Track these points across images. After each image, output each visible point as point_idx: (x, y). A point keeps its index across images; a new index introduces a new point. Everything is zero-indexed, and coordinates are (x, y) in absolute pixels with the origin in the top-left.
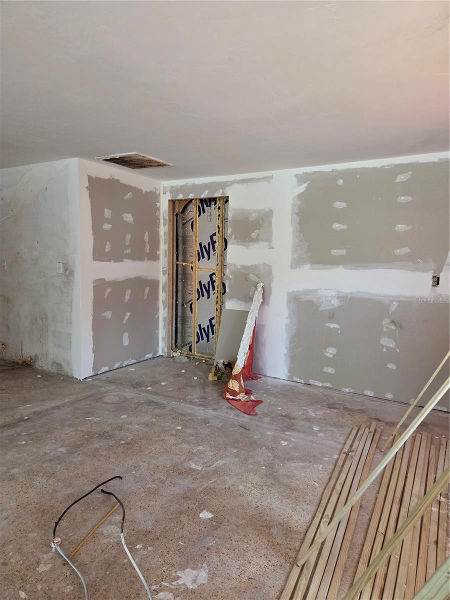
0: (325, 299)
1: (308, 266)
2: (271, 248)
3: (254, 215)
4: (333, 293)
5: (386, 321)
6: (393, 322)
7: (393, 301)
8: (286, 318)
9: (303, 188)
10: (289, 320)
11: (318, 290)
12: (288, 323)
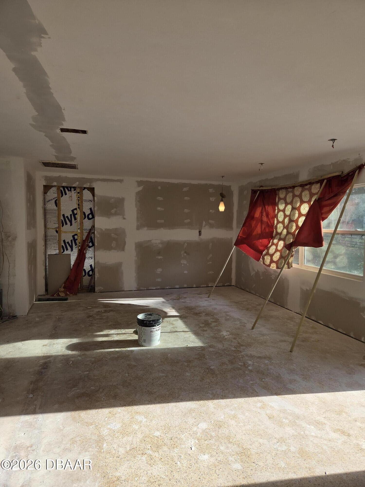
0: (155, 245)
1: (146, 228)
2: (124, 219)
3: (113, 200)
4: (159, 241)
5: (183, 252)
6: (185, 252)
7: (185, 243)
8: (135, 257)
9: (140, 188)
10: (136, 258)
11: (152, 240)
12: (136, 259)
